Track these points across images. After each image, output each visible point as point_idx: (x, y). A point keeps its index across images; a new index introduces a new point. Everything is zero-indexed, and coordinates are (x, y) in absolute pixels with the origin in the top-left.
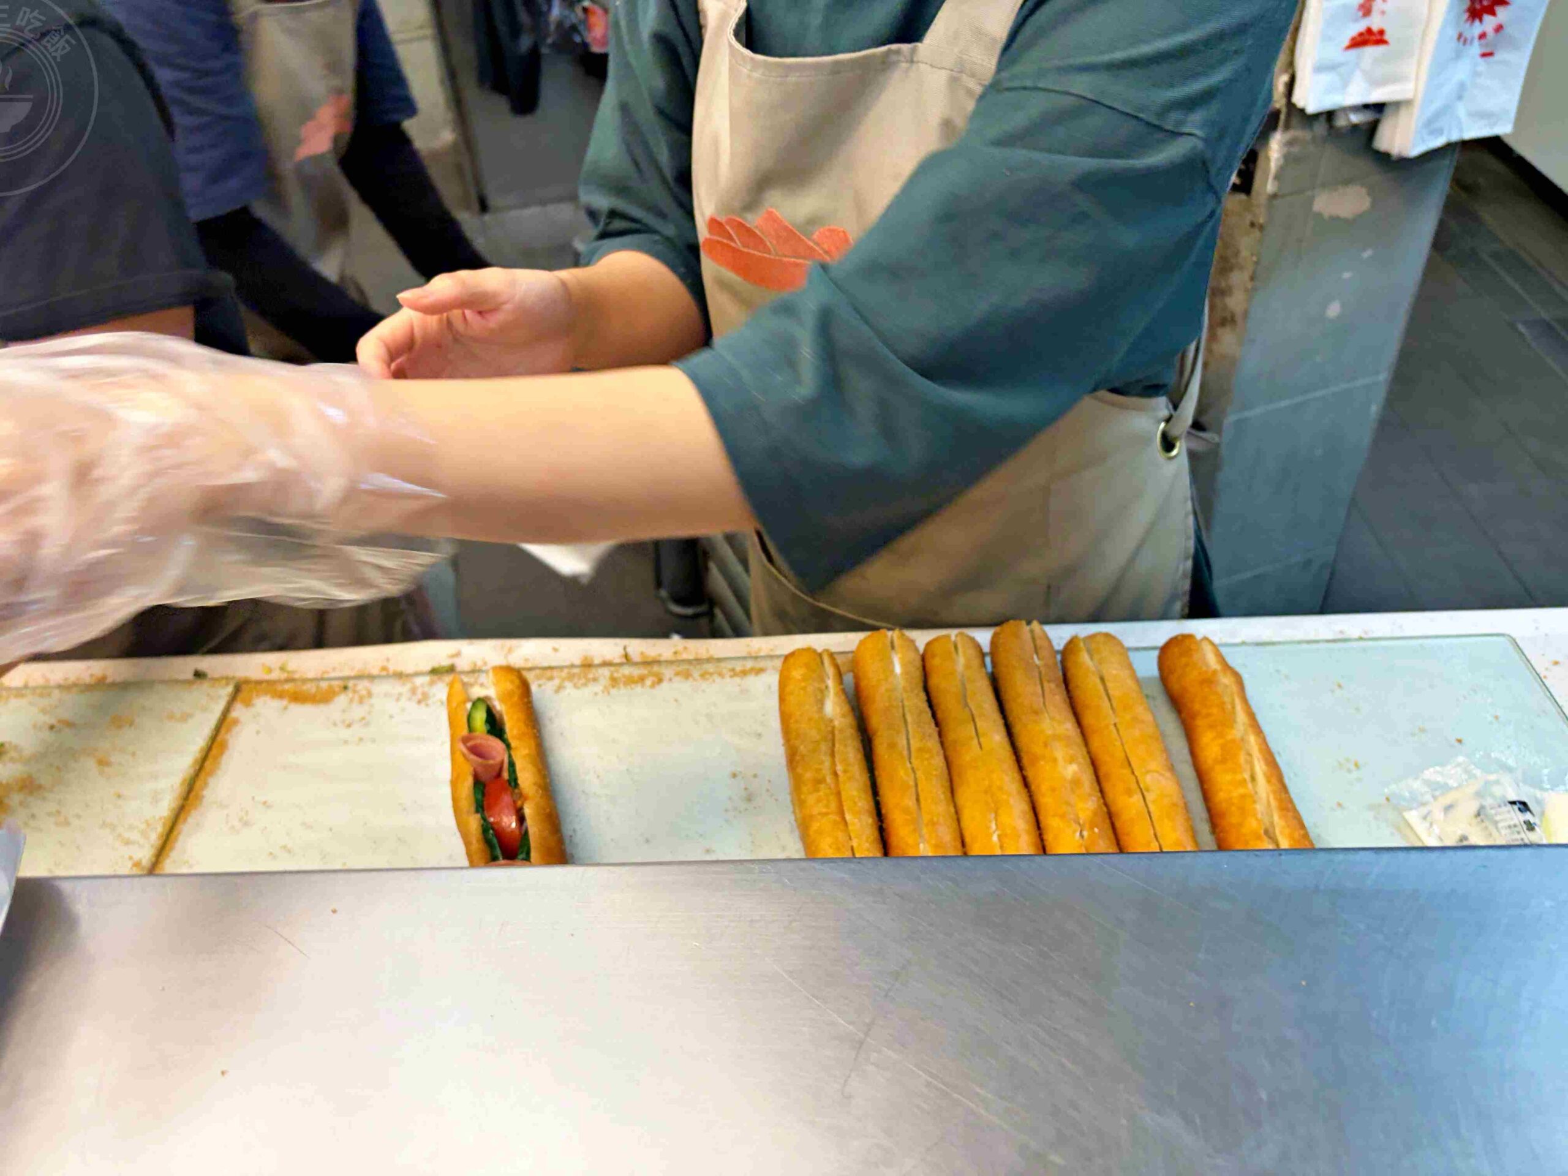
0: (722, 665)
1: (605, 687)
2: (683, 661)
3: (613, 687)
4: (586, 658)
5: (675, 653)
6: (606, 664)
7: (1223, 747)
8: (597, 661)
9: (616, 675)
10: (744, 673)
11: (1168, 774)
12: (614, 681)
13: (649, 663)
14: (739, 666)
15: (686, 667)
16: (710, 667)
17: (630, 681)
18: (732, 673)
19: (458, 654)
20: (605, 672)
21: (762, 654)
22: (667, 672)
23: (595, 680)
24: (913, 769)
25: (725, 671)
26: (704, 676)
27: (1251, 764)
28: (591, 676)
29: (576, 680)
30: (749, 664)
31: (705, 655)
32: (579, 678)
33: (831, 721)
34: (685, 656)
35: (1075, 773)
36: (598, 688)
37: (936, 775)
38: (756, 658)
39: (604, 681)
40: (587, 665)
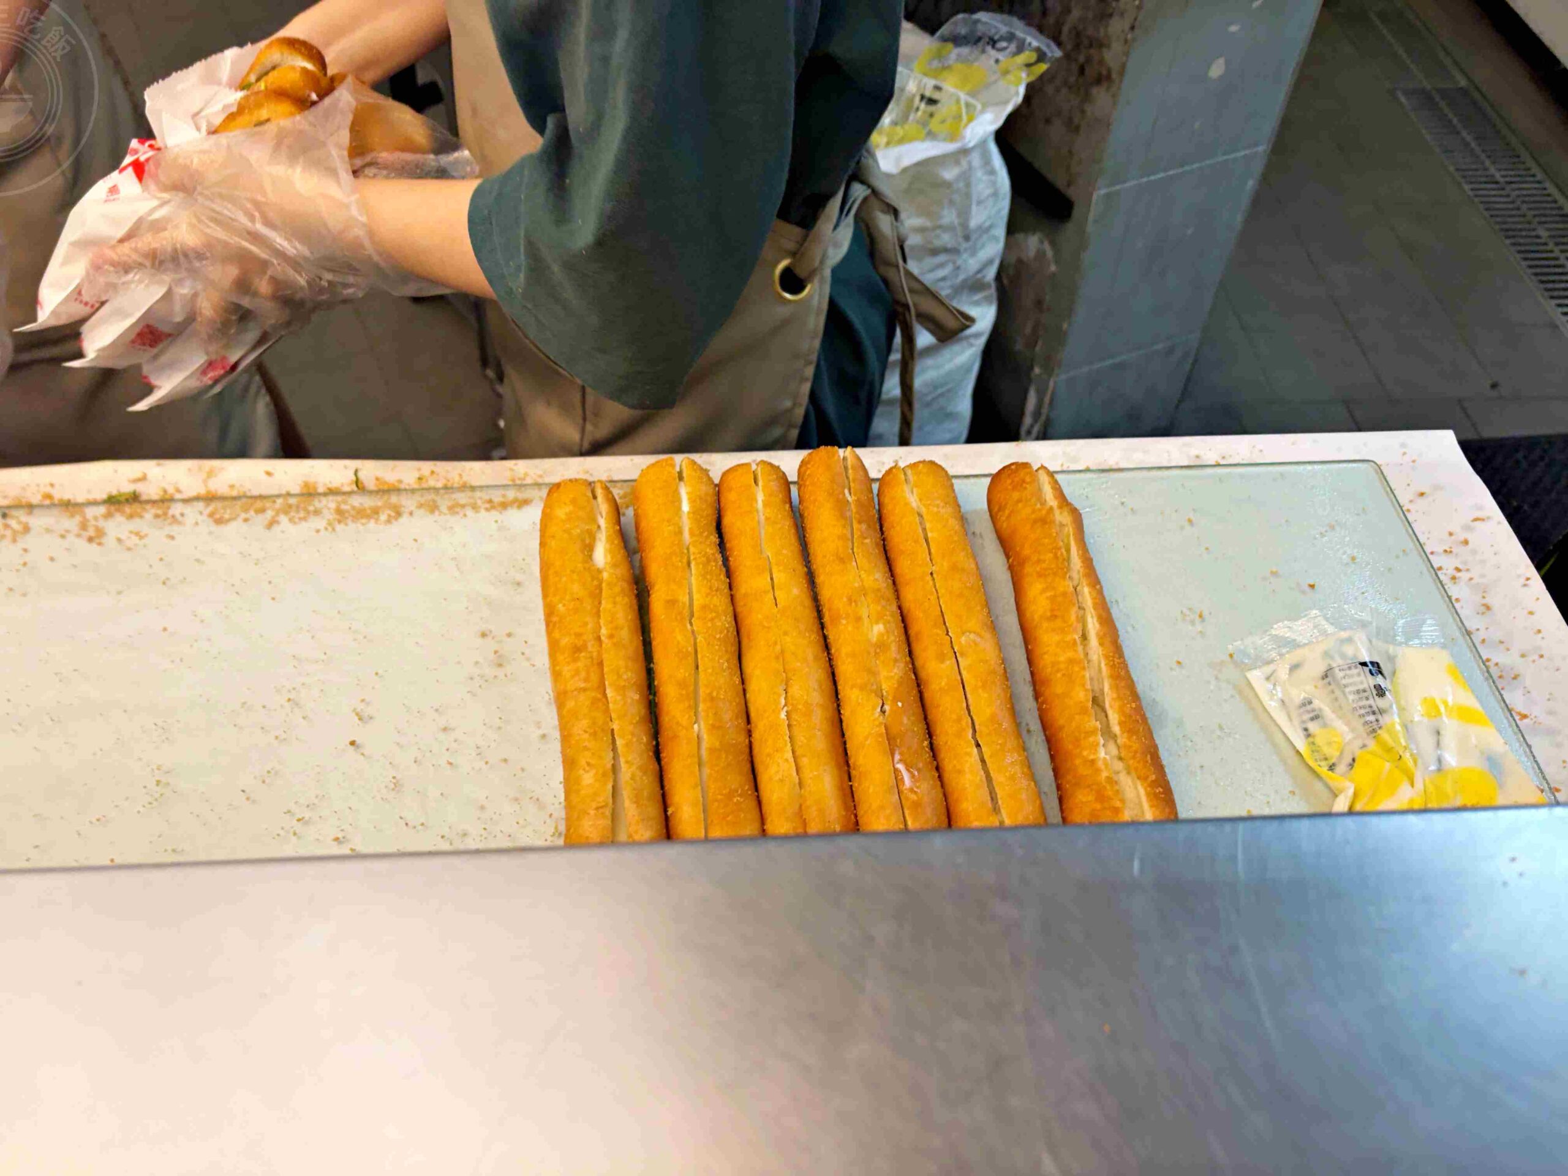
0: (478, 494)
1: (330, 524)
2: (428, 489)
3: (339, 522)
4: (306, 485)
5: (420, 479)
6: (332, 492)
7: (1053, 599)
8: (321, 490)
9: (344, 507)
10: (504, 506)
11: (987, 635)
12: (341, 515)
13: (387, 490)
14: (497, 496)
15: (432, 496)
16: (462, 498)
17: (361, 514)
18: (488, 506)
19: (143, 478)
20: (331, 503)
21: (529, 481)
22: (408, 503)
23: (317, 512)
24: (693, 632)
25: (479, 502)
26: (453, 509)
27: (1082, 620)
28: (311, 508)
29: (292, 514)
30: (511, 494)
31: (456, 481)
32: (298, 512)
33: (599, 571)
34: (432, 483)
35: (881, 635)
36: (319, 523)
37: (719, 639)
38: (521, 486)
39: (329, 515)
40: (309, 493)
